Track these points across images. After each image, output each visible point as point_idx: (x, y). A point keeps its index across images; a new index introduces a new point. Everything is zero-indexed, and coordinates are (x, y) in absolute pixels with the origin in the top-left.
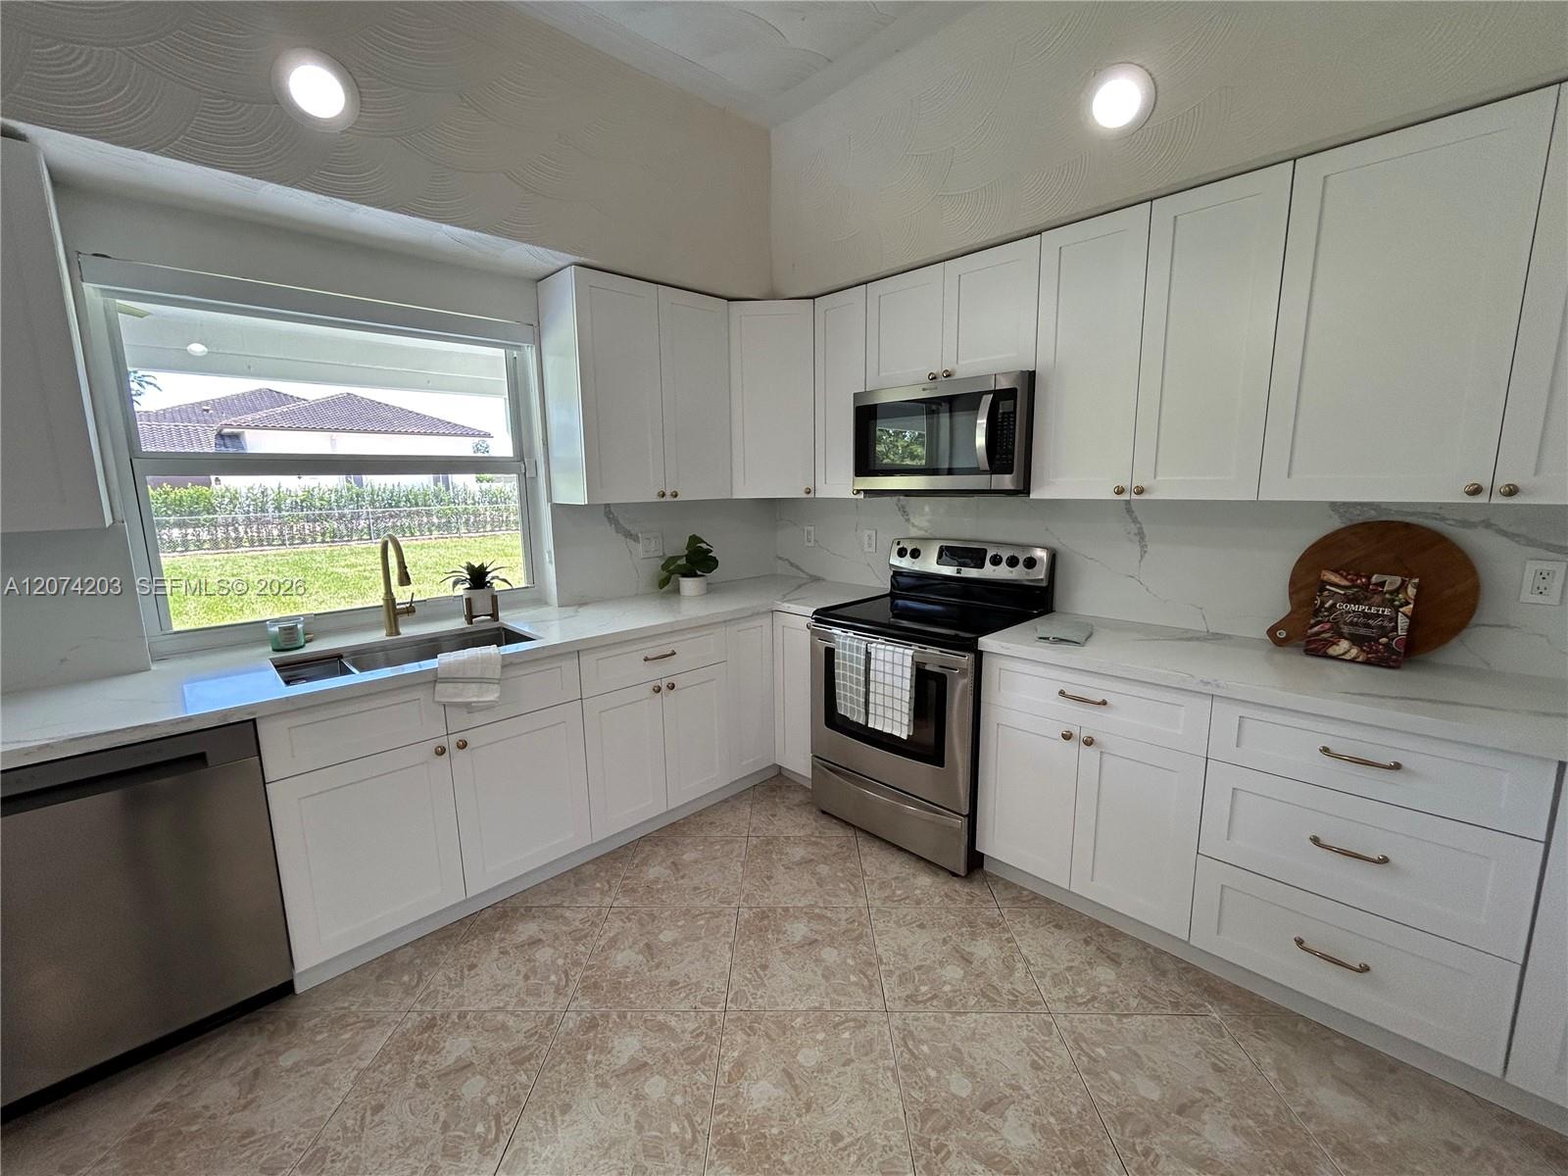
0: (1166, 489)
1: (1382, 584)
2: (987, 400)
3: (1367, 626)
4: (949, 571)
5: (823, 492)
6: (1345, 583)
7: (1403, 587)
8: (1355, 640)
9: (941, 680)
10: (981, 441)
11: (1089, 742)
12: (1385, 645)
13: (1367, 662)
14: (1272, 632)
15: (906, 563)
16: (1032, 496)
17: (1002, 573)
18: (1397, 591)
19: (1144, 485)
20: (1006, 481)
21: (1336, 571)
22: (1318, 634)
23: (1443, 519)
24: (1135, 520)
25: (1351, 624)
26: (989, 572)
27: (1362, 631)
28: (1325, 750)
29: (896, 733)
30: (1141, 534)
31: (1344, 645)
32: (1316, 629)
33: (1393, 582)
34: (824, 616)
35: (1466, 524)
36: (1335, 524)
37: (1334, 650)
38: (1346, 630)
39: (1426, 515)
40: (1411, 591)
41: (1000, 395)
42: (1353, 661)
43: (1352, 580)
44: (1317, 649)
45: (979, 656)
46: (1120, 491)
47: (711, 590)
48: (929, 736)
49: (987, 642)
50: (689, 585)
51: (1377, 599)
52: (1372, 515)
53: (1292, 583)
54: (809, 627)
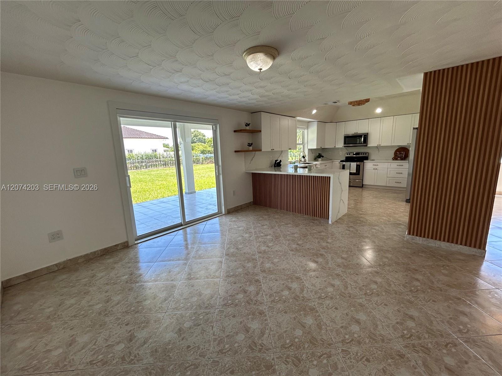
0: (383, 144)
2: (363, 136)
4: (354, 156)
5: (337, 147)
8: (400, 158)
9: (359, 166)
10: (362, 140)
11: (376, 169)
14: (392, 159)
15: (348, 155)
16: (368, 146)
17: (362, 155)
19: (381, 144)
20: (364, 144)
24: (378, 148)
25: (400, 156)
26: (360, 155)
28: (397, 165)
29: (354, 172)
30: (379, 150)
32: (396, 157)
34: (342, 161)
36: (398, 148)
37: (398, 159)
40: (404, 153)
41: (364, 135)
43: (399, 153)
45: (364, 162)
46: (378, 145)
47: (322, 160)
48: (358, 173)
49: (365, 161)
50: (320, 159)
51: (402, 154)
52: (401, 147)
53: (394, 153)
54: (339, 163)
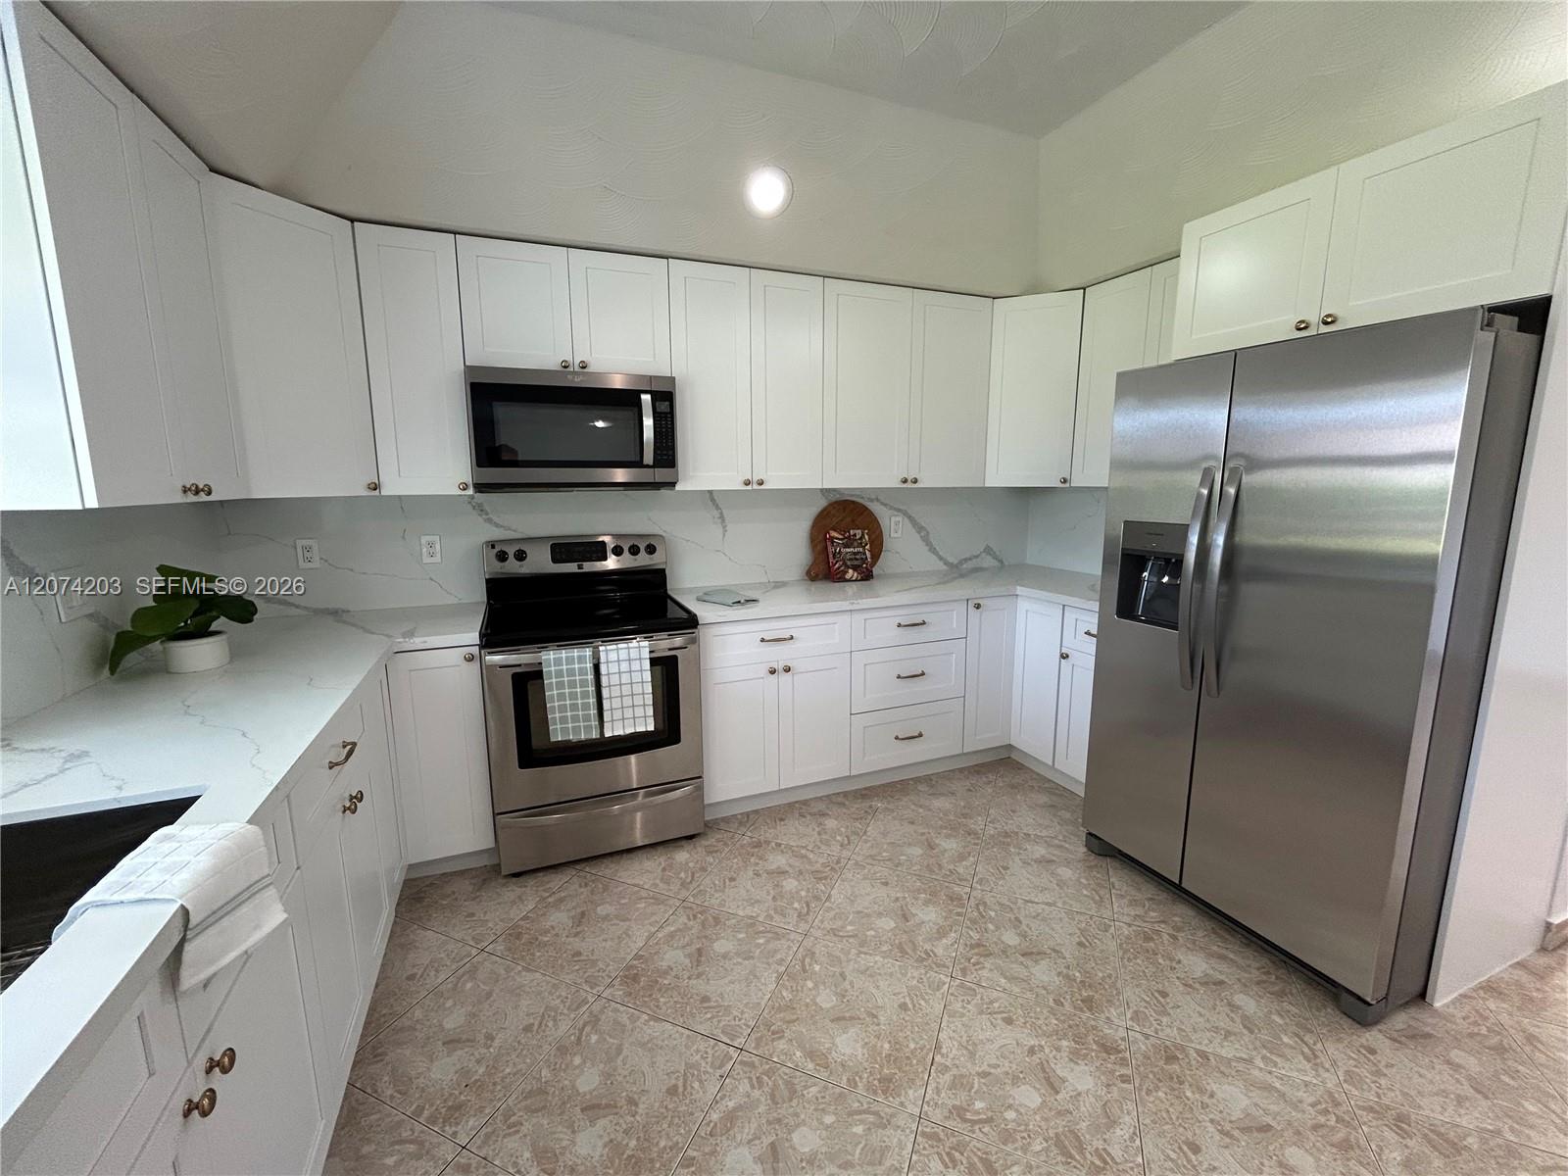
1: (855, 535)
2: (648, 400)
3: (857, 559)
6: (841, 537)
7: (863, 535)
8: (855, 568)
9: (673, 663)
10: (648, 433)
12: (866, 568)
13: (862, 580)
14: (808, 573)
16: (678, 487)
17: (625, 562)
18: (861, 539)
19: (763, 478)
20: (661, 474)
21: (835, 531)
22: (839, 568)
23: (863, 498)
24: (717, 507)
25: (850, 559)
26: (612, 564)
27: (856, 563)
28: (899, 625)
29: (641, 729)
30: (722, 517)
31: (851, 571)
32: (837, 566)
33: (859, 533)
35: (872, 500)
36: (822, 503)
37: (848, 576)
38: (849, 563)
39: (858, 496)
40: (866, 537)
41: (659, 397)
42: (856, 580)
43: (843, 535)
44: (840, 578)
45: (699, 628)
46: (747, 483)
49: (704, 616)
51: (856, 544)
52: (838, 497)
53: (812, 542)
54: (470, 659)
